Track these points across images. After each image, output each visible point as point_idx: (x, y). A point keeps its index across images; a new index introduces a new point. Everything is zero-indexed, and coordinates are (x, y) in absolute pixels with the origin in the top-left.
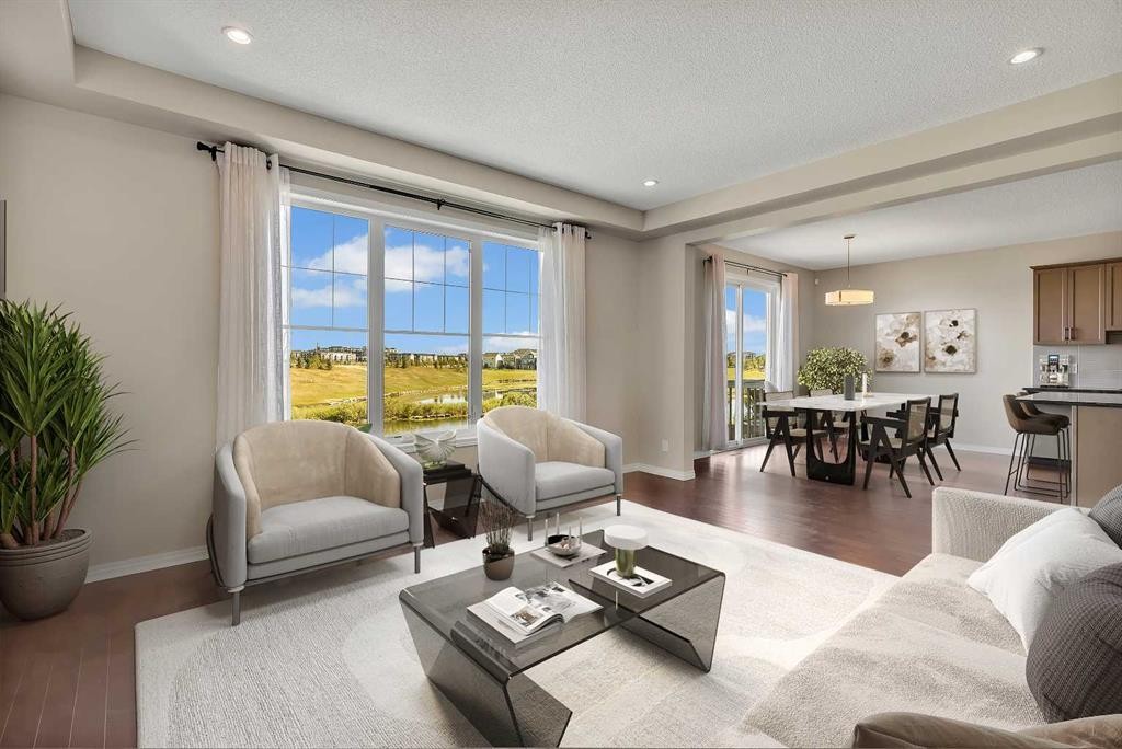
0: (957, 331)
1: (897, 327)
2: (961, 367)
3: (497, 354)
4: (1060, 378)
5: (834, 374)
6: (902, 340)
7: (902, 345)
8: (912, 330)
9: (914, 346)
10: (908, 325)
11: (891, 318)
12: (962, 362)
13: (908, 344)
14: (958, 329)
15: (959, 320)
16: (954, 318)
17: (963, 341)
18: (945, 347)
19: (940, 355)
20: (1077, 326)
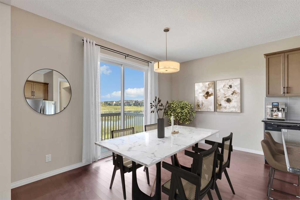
0: (231, 91)
1: (204, 89)
2: (234, 110)
3: (114, 102)
4: (280, 115)
5: (179, 113)
6: (206, 95)
7: (206, 98)
8: (211, 91)
9: (211, 98)
10: (209, 88)
11: (201, 84)
12: (234, 107)
13: (209, 98)
14: (232, 90)
15: (233, 85)
16: (230, 84)
17: (235, 96)
18: (226, 99)
19: (224, 104)
20: (289, 86)
